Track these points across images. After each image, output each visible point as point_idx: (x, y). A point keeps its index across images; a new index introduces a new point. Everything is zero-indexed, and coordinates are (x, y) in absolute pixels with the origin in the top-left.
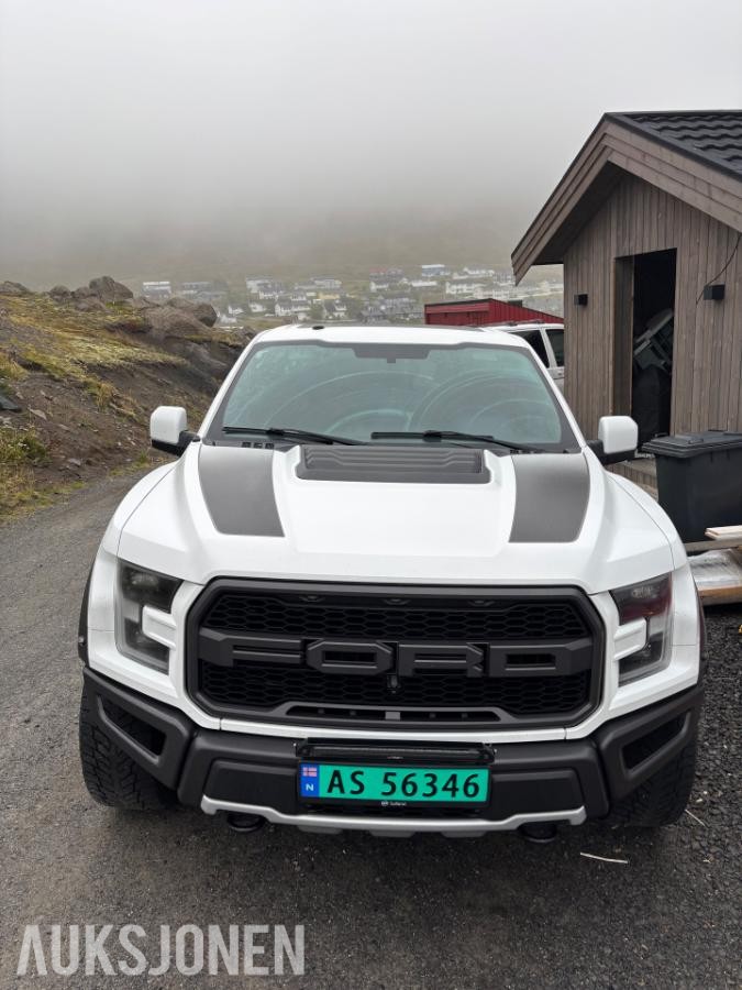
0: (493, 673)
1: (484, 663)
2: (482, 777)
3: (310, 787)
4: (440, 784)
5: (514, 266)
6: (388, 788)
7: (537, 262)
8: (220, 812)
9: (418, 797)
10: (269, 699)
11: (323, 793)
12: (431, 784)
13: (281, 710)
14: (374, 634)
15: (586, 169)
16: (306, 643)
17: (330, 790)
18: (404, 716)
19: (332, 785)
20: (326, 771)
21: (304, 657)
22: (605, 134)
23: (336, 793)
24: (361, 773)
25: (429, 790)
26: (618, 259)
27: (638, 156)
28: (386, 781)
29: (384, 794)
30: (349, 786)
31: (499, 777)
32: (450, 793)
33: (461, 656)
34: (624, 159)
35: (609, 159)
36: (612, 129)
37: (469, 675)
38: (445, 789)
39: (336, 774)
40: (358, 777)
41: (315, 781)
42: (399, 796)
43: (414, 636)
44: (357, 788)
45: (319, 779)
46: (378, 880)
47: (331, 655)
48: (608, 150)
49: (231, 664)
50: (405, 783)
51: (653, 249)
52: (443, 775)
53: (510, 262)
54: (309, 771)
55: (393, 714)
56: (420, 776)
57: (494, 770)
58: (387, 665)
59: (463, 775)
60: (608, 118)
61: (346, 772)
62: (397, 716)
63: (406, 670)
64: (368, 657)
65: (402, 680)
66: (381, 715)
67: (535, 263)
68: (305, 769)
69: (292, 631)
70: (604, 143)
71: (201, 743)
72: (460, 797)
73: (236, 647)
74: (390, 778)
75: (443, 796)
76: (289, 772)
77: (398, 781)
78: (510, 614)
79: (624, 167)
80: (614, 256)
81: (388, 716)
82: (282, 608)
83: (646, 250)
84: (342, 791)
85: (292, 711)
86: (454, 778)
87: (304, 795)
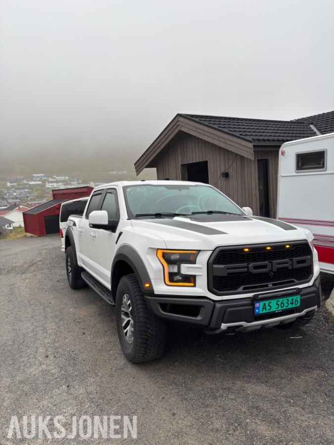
0: (294, 267)
1: (292, 265)
2: (298, 298)
3: (257, 311)
4: (289, 302)
5: (136, 168)
6: (277, 306)
7: (147, 167)
8: (229, 328)
9: (284, 308)
10: (236, 286)
11: (261, 312)
12: (287, 303)
13: (241, 289)
14: (265, 260)
15: (170, 132)
16: (248, 264)
17: (263, 310)
18: (274, 285)
19: (263, 308)
20: (262, 303)
21: (248, 269)
22: (178, 121)
23: (264, 311)
24: (270, 302)
25: (287, 305)
26: (181, 165)
27: (194, 129)
28: (277, 304)
29: (276, 308)
30: (268, 308)
31: (303, 297)
32: (291, 305)
33: (287, 263)
34: (188, 130)
35: (181, 129)
36: (181, 119)
37: (289, 268)
38: (291, 304)
39: (265, 304)
40: (270, 304)
41: (258, 308)
42: (280, 308)
43: (275, 259)
44: (269, 308)
45: (260, 308)
46: (248, 356)
47: (255, 267)
48: (180, 126)
49: (226, 275)
50: (282, 303)
51: (198, 161)
52: (290, 299)
53: (134, 167)
54: (257, 305)
55: (270, 286)
56: (285, 300)
57: (302, 296)
58: (270, 269)
59: (294, 298)
60: (178, 115)
61: (267, 302)
62: (271, 285)
63: (275, 270)
64: (264, 267)
65: (274, 273)
66: (267, 286)
67: (146, 167)
68: (256, 304)
69: (243, 262)
70: (178, 123)
71: (218, 305)
72: (294, 306)
73: (228, 269)
74: (278, 303)
75: (290, 306)
76: (251, 307)
77: (279, 303)
78: (295, 249)
79: (188, 132)
80: (180, 164)
81: (269, 285)
82: (239, 254)
83: (195, 161)
84: (266, 310)
85: (244, 289)
86: (292, 300)
87: (256, 313)
